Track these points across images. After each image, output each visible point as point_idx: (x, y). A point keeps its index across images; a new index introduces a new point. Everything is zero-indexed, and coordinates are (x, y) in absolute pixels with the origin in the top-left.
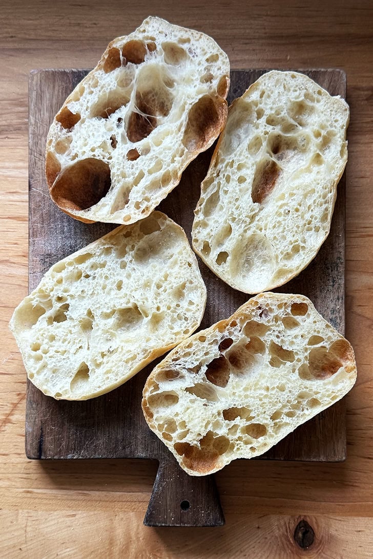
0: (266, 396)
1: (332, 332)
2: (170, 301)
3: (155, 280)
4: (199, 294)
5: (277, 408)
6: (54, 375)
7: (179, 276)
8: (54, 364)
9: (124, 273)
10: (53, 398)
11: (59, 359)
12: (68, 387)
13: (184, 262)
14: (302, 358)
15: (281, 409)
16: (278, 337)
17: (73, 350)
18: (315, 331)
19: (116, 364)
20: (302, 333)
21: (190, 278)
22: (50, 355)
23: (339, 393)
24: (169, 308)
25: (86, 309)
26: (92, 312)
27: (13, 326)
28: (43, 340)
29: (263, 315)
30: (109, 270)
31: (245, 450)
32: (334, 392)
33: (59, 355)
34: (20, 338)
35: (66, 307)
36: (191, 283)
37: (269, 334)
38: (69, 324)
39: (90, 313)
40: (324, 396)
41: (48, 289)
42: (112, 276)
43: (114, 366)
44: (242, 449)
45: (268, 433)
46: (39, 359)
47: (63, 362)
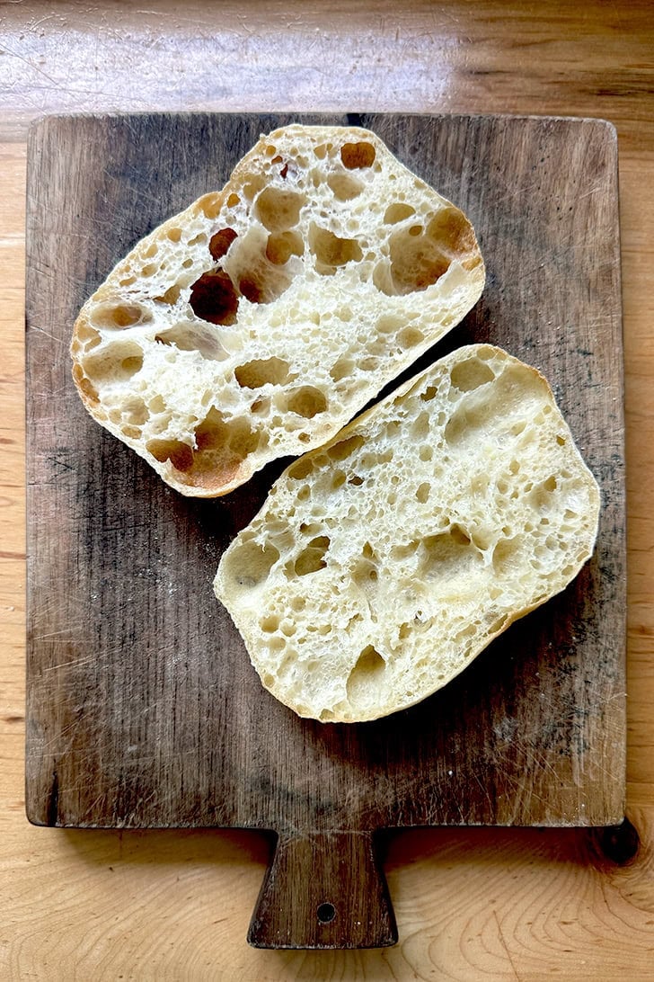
0: (315, 333)
1: (428, 195)
2: (530, 514)
3: (494, 476)
4: (584, 495)
5: (339, 353)
6: (311, 674)
7: (540, 464)
8: (309, 654)
9: (430, 467)
10: (316, 720)
11: (317, 642)
12: (342, 695)
13: (549, 437)
14: (377, 250)
15: (348, 356)
16: (324, 215)
17: (343, 624)
18: (395, 195)
19: (436, 647)
20: (369, 201)
21: (563, 467)
22: (299, 637)
23: (456, 311)
24: (528, 528)
25: (359, 543)
26: (374, 548)
27: (222, 589)
28: (283, 610)
29: (289, 174)
30: (400, 465)
31: (290, 440)
32: (446, 310)
33: (317, 637)
34: (238, 610)
35: (324, 542)
36: (565, 474)
37: (305, 213)
38: (332, 576)
39: (368, 549)
40: (427, 320)
41: (284, 512)
42: (406, 477)
43: (433, 651)
44: (284, 440)
45: (330, 406)
46: (278, 645)
47: (326, 650)
